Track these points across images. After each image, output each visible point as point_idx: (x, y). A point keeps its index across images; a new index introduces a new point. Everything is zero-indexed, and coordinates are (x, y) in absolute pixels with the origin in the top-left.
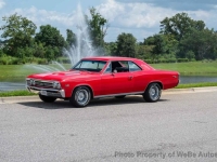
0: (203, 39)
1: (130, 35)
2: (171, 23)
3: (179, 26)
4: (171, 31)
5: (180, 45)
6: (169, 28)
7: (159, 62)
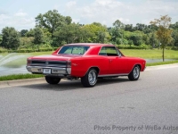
0: (72, 32)
1: (12, 29)
2: (44, 18)
3: (51, 21)
4: (44, 25)
5: (53, 36)
6: (43, 23)
7: (39, 51)
